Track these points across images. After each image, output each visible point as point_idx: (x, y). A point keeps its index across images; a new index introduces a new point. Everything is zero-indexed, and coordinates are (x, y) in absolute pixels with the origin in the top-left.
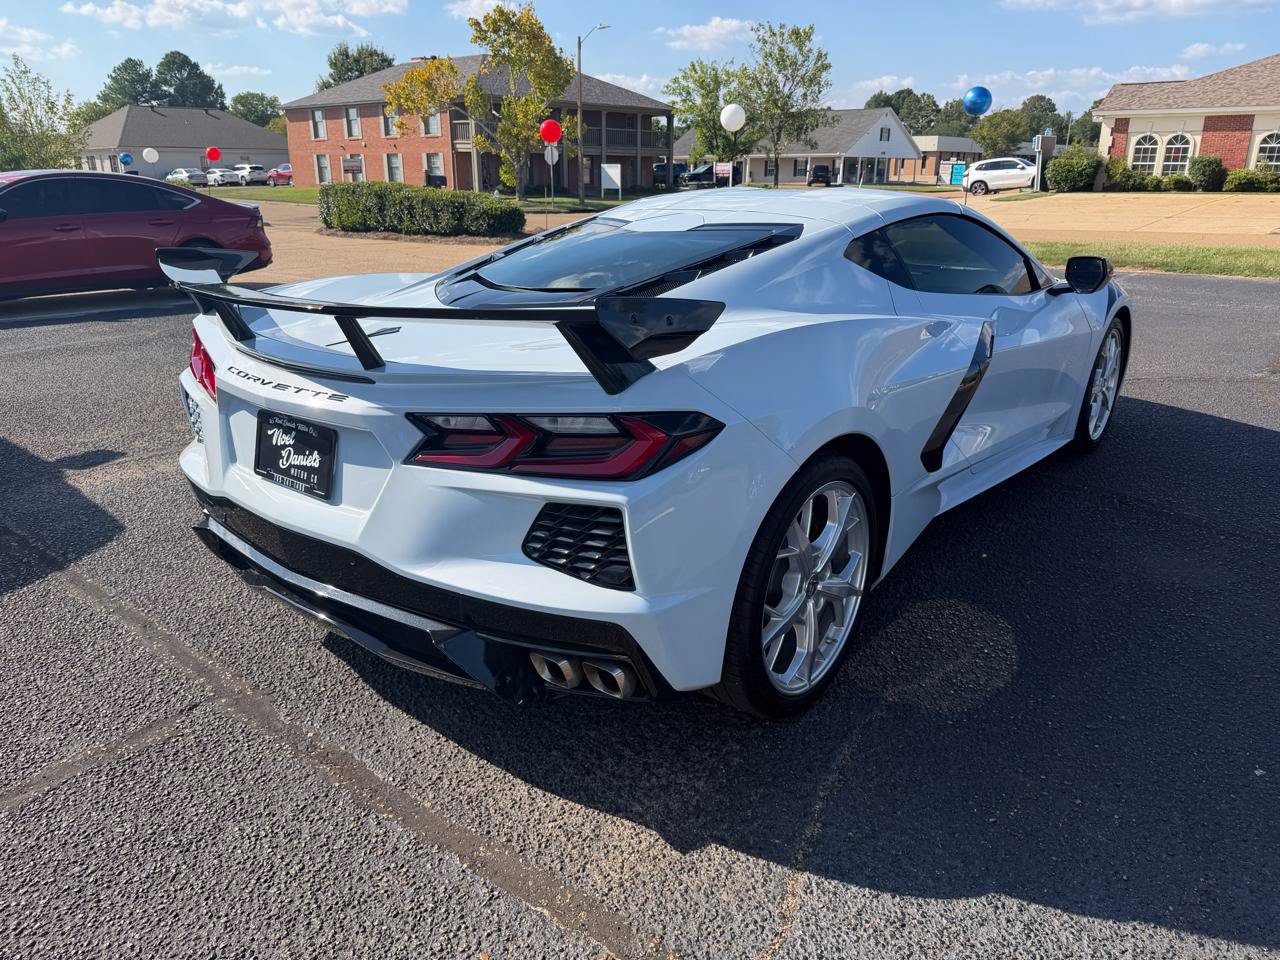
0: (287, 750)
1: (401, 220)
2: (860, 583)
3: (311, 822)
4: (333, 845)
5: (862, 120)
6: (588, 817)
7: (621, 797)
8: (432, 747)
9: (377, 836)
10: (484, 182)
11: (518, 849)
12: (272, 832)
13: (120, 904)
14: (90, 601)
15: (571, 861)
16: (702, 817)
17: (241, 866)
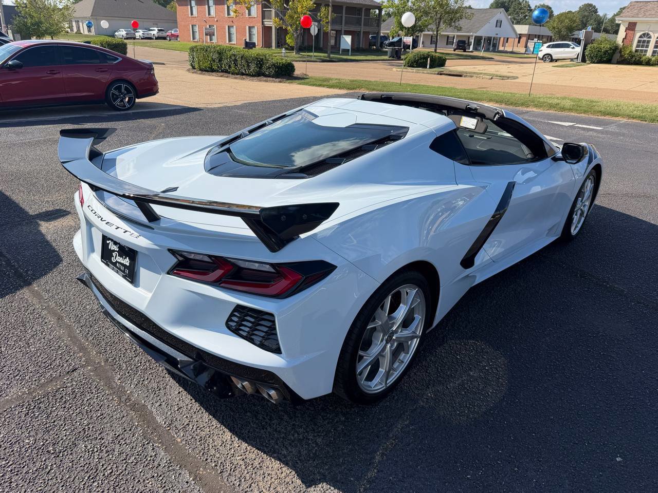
0: (115, 400)
1: (230, 67)
2: (419, 332)
3: (120, 445)
4: (129, 459)
5: (487, 15)
6: (258, 455)
7: (277, 444)
8: (187, 405)
9: (151, 457)
10: (278, 43)
11: (219, 472)
12: (101, 449)
13: (21, 485)
14: (35, 301)
15: (245, 481)
16: (316, 460)
17: (82, 468)
